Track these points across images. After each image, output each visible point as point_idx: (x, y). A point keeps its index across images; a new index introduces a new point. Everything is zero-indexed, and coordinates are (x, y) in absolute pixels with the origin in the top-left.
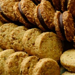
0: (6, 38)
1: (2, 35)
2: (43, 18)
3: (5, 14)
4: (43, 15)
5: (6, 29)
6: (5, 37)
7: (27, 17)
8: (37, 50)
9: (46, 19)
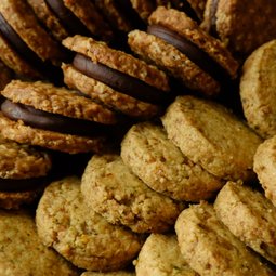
0: (96, 227)
1: (81, 232)
2: (132, 74)
3: (12, 173)
4: (124, 67)
5: (63, 210)
6: (89, 229)
7: (86, 117)
8: (216, 162)
9: (143, 69)
